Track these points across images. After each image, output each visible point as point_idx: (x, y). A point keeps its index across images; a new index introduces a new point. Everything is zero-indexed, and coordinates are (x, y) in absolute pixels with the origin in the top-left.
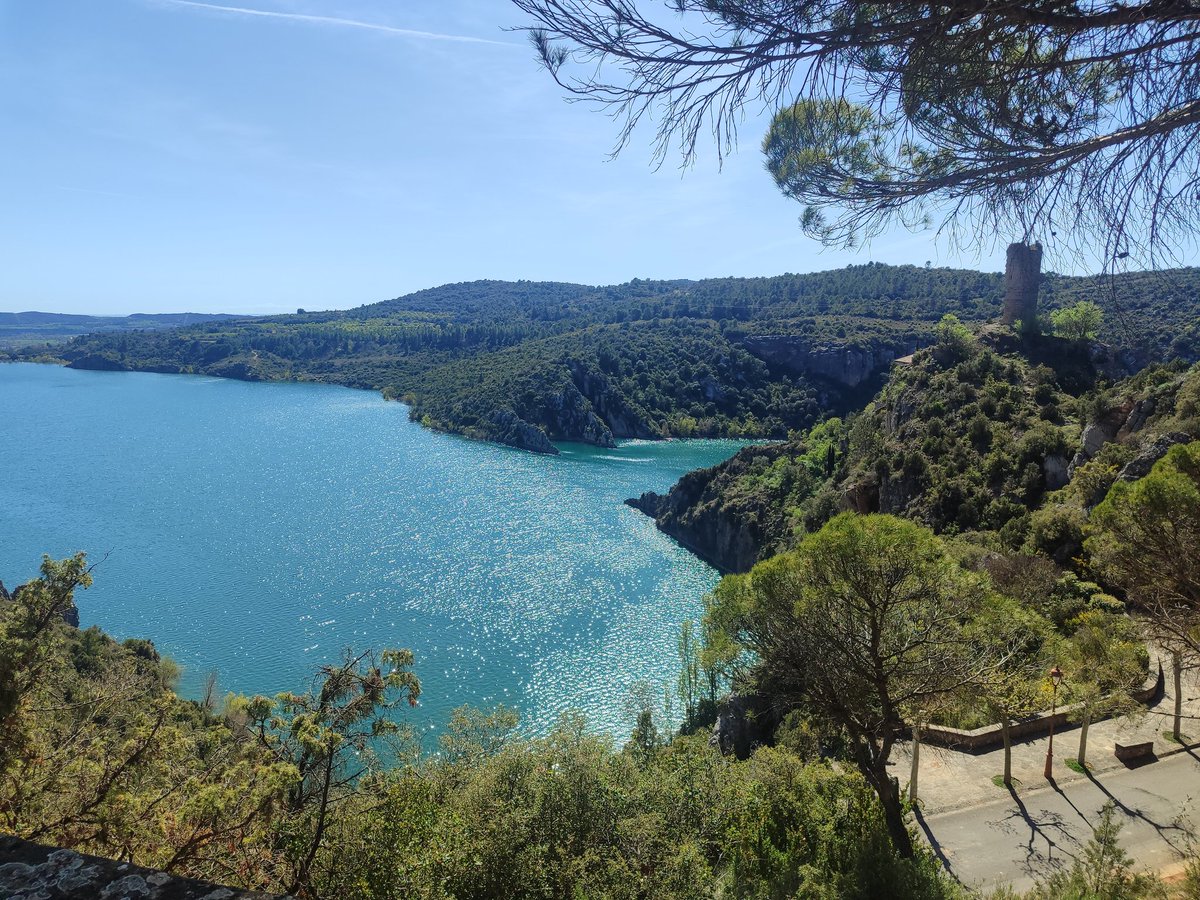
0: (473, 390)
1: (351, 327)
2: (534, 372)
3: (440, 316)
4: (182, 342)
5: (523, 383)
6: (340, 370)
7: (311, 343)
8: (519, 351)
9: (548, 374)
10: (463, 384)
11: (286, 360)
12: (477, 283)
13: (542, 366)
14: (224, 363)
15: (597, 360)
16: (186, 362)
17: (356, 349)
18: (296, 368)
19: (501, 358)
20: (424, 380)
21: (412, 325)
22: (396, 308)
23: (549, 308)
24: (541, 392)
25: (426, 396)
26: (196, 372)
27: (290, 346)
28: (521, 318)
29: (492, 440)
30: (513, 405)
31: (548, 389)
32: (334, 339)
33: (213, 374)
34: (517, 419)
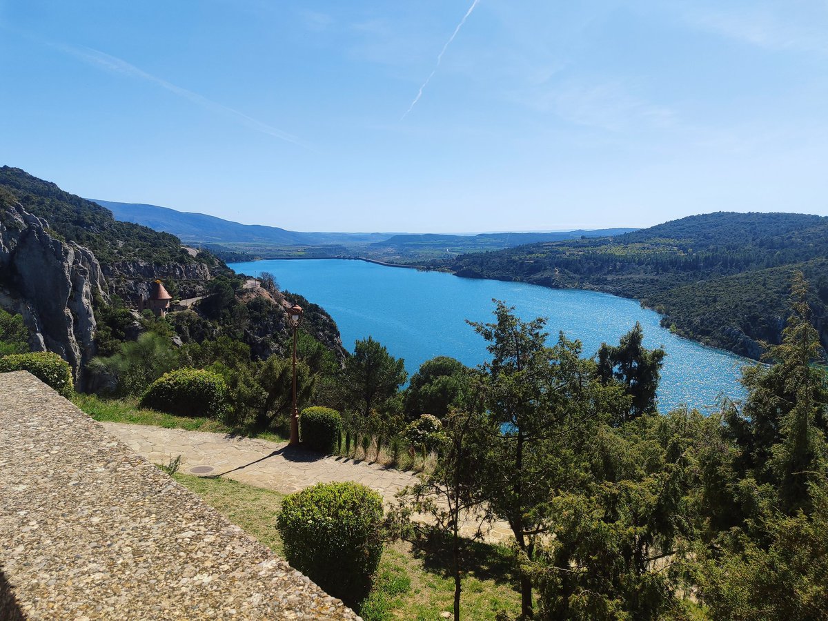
0: (709, 309)
1: (618, 251)
2: (759, 299)
3: (683, 242)
4: (514, 261)
5: (749, 307)
6: (611, 283)
7: (592, 264)
8: (747, 278)
9: (771, 302)
10: (700, 302)
11: (576, 275)
12: (714, 215)
13: (767, 295)
14: (538, 276)
15: (816, 291)
16: (516, 274)
17: (622, 268)
18: (582, 281)
19: (731, 283)
20: (670, 295)
21: (661, 249)
22: (648, 235)
23: (775, 238)
24: (765, 315)
25: (672, 308)
26: (522, 281)
27: (579, 265)
28: (749, 247)
29: (723, 348)
30: (741, 323)
31: (771, 313)
32: (607, 261)
33: (532, 283)
34: (743, 335)
